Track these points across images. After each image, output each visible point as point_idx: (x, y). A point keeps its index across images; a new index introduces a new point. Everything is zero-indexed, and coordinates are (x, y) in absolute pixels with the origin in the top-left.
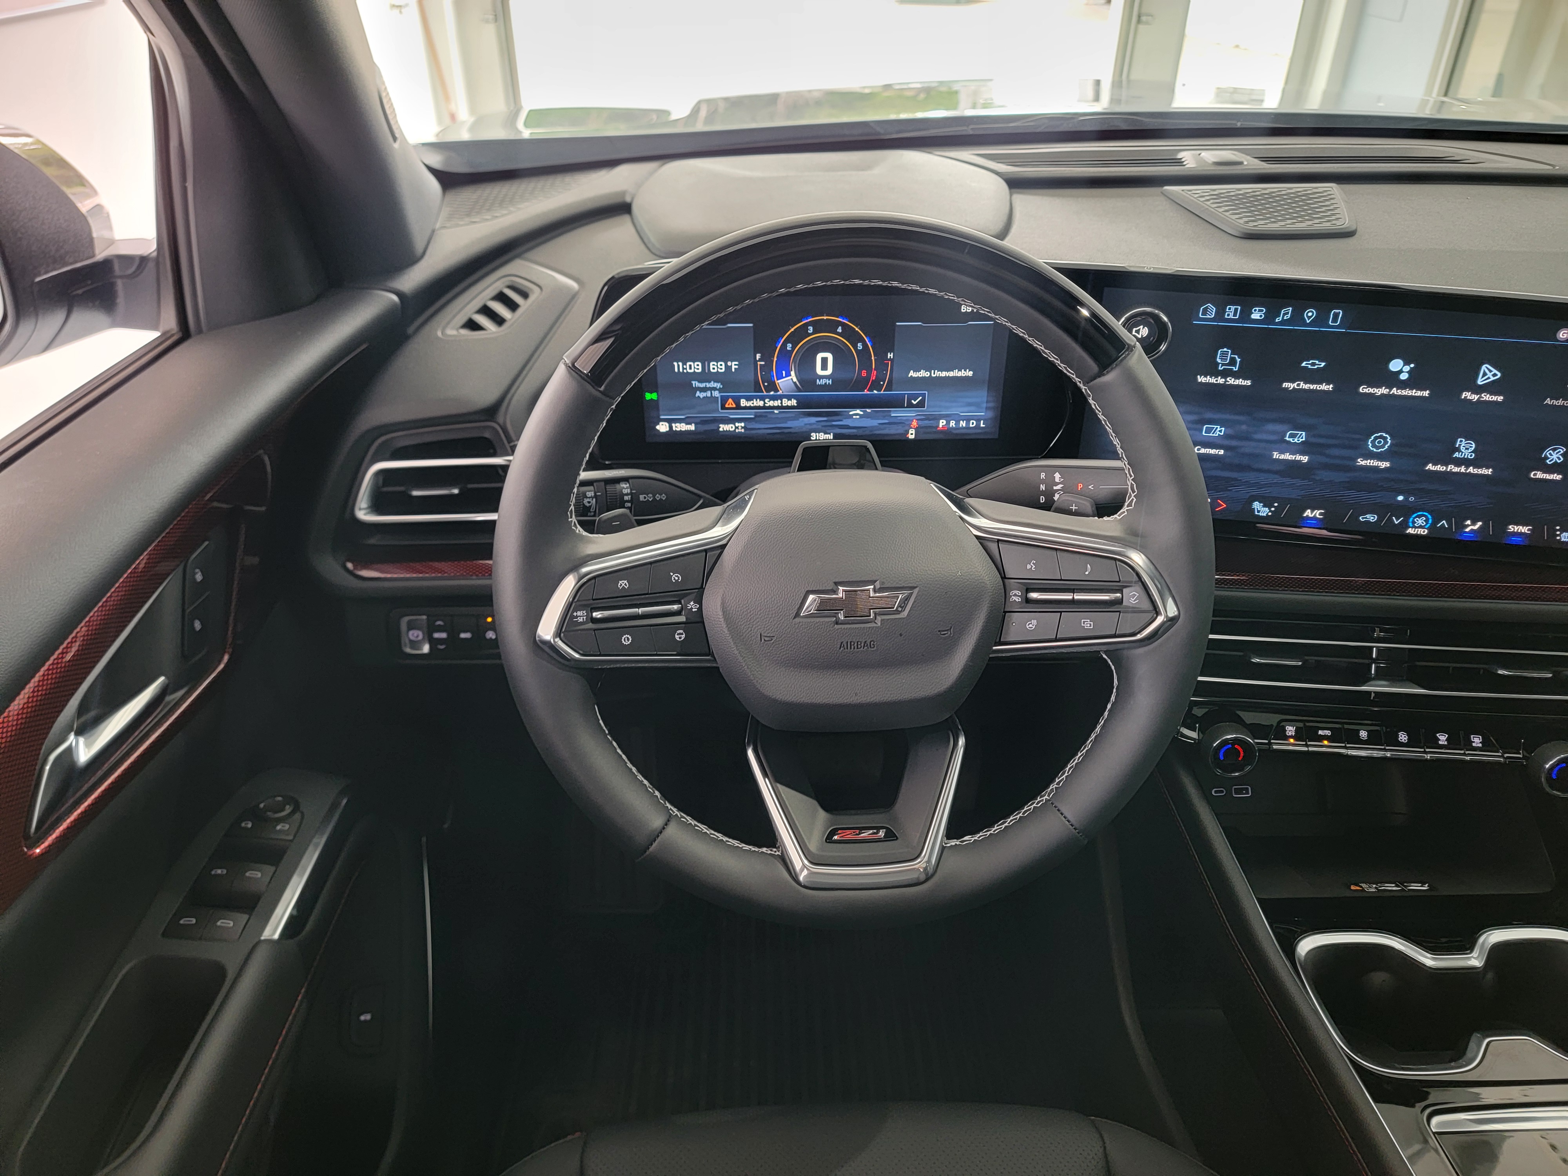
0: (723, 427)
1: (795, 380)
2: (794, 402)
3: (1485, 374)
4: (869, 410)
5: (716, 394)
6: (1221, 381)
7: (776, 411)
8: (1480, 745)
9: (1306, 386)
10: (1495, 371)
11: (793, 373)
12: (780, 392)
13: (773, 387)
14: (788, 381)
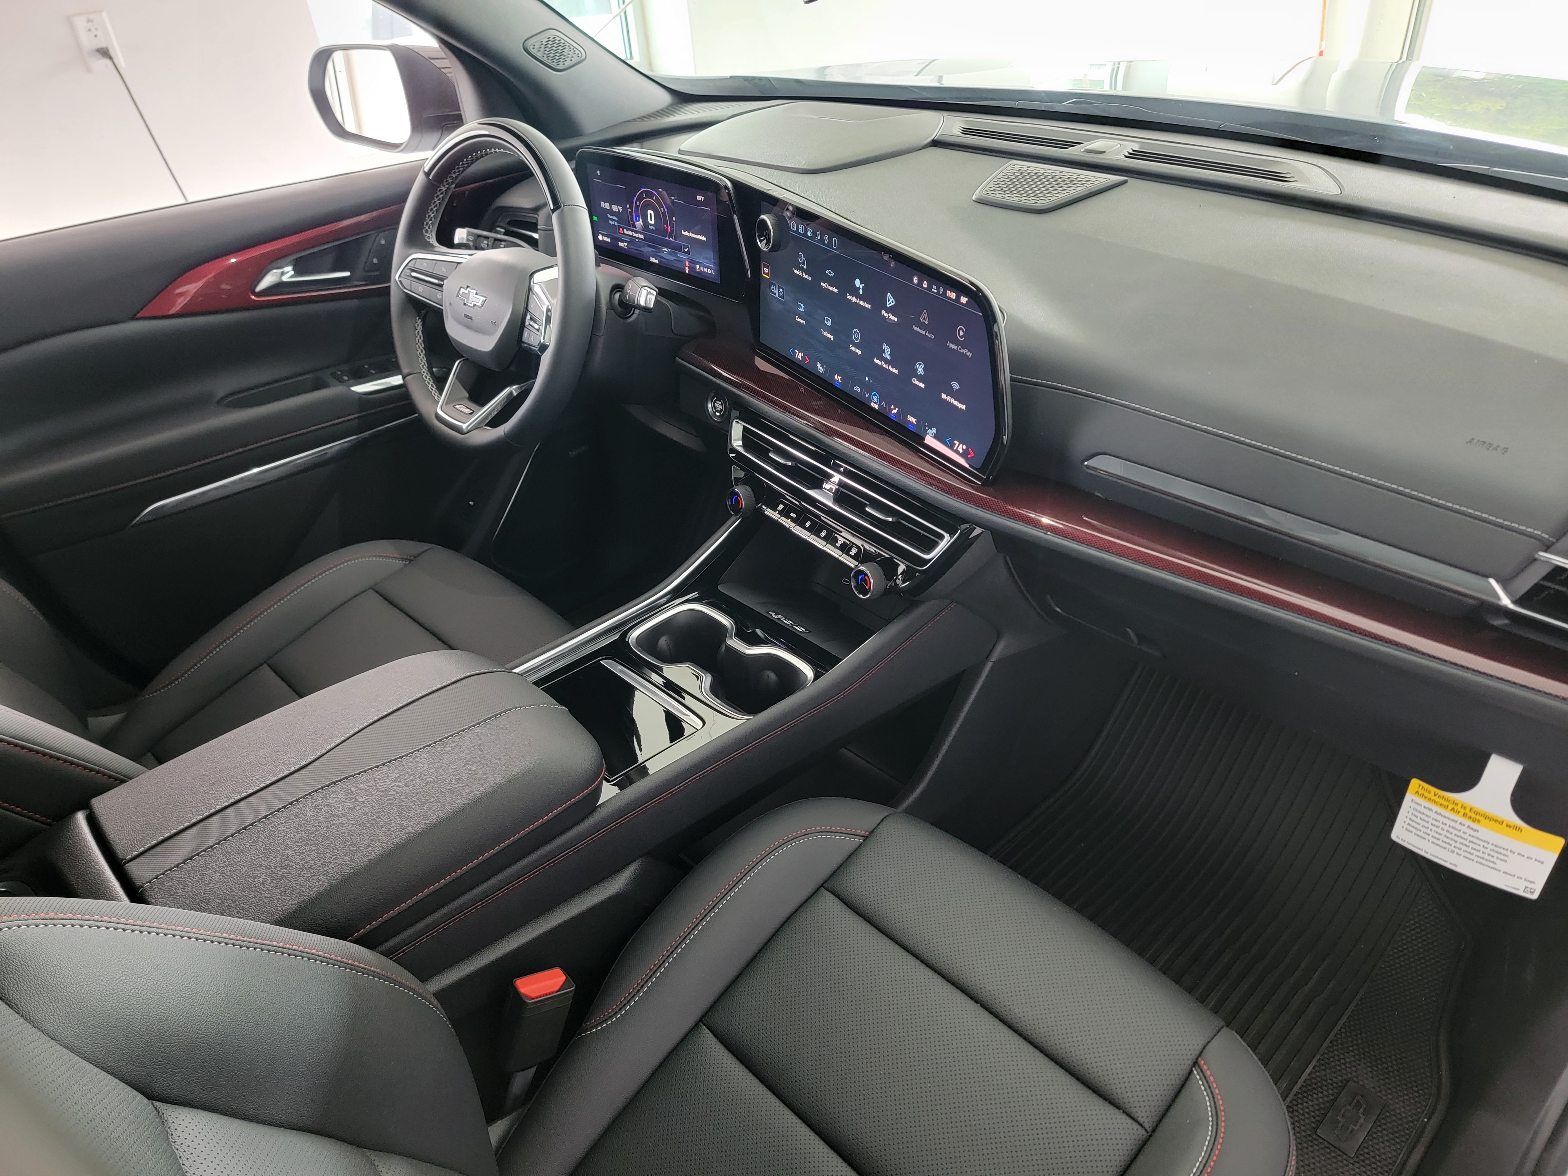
0: (621, 244)
1: (642, 224)
2: (642, 237)
3: (889, 300)
4: (670, 250)
5: (616, 224)
6: (801, 274)
7: (637, 240)
8: (853, 554)
9: (829, 287)
10: (893, 299)
11: (641, 220)
12: (637, 229)
13: (634, 226)
14: (639, 223)
